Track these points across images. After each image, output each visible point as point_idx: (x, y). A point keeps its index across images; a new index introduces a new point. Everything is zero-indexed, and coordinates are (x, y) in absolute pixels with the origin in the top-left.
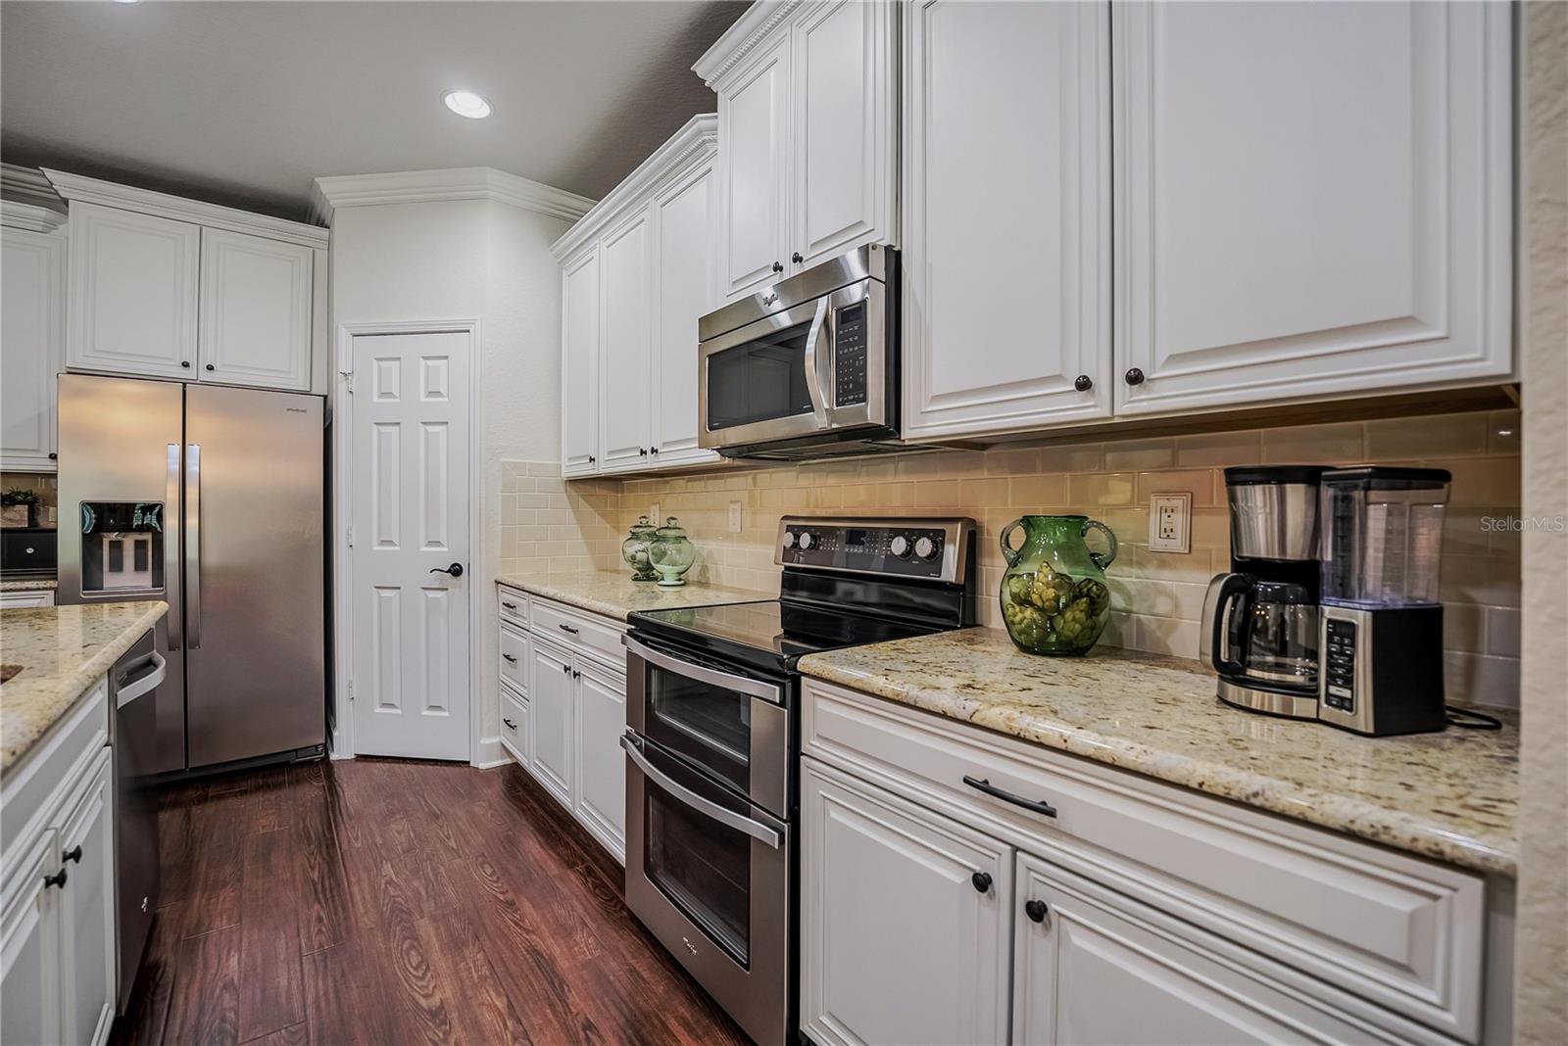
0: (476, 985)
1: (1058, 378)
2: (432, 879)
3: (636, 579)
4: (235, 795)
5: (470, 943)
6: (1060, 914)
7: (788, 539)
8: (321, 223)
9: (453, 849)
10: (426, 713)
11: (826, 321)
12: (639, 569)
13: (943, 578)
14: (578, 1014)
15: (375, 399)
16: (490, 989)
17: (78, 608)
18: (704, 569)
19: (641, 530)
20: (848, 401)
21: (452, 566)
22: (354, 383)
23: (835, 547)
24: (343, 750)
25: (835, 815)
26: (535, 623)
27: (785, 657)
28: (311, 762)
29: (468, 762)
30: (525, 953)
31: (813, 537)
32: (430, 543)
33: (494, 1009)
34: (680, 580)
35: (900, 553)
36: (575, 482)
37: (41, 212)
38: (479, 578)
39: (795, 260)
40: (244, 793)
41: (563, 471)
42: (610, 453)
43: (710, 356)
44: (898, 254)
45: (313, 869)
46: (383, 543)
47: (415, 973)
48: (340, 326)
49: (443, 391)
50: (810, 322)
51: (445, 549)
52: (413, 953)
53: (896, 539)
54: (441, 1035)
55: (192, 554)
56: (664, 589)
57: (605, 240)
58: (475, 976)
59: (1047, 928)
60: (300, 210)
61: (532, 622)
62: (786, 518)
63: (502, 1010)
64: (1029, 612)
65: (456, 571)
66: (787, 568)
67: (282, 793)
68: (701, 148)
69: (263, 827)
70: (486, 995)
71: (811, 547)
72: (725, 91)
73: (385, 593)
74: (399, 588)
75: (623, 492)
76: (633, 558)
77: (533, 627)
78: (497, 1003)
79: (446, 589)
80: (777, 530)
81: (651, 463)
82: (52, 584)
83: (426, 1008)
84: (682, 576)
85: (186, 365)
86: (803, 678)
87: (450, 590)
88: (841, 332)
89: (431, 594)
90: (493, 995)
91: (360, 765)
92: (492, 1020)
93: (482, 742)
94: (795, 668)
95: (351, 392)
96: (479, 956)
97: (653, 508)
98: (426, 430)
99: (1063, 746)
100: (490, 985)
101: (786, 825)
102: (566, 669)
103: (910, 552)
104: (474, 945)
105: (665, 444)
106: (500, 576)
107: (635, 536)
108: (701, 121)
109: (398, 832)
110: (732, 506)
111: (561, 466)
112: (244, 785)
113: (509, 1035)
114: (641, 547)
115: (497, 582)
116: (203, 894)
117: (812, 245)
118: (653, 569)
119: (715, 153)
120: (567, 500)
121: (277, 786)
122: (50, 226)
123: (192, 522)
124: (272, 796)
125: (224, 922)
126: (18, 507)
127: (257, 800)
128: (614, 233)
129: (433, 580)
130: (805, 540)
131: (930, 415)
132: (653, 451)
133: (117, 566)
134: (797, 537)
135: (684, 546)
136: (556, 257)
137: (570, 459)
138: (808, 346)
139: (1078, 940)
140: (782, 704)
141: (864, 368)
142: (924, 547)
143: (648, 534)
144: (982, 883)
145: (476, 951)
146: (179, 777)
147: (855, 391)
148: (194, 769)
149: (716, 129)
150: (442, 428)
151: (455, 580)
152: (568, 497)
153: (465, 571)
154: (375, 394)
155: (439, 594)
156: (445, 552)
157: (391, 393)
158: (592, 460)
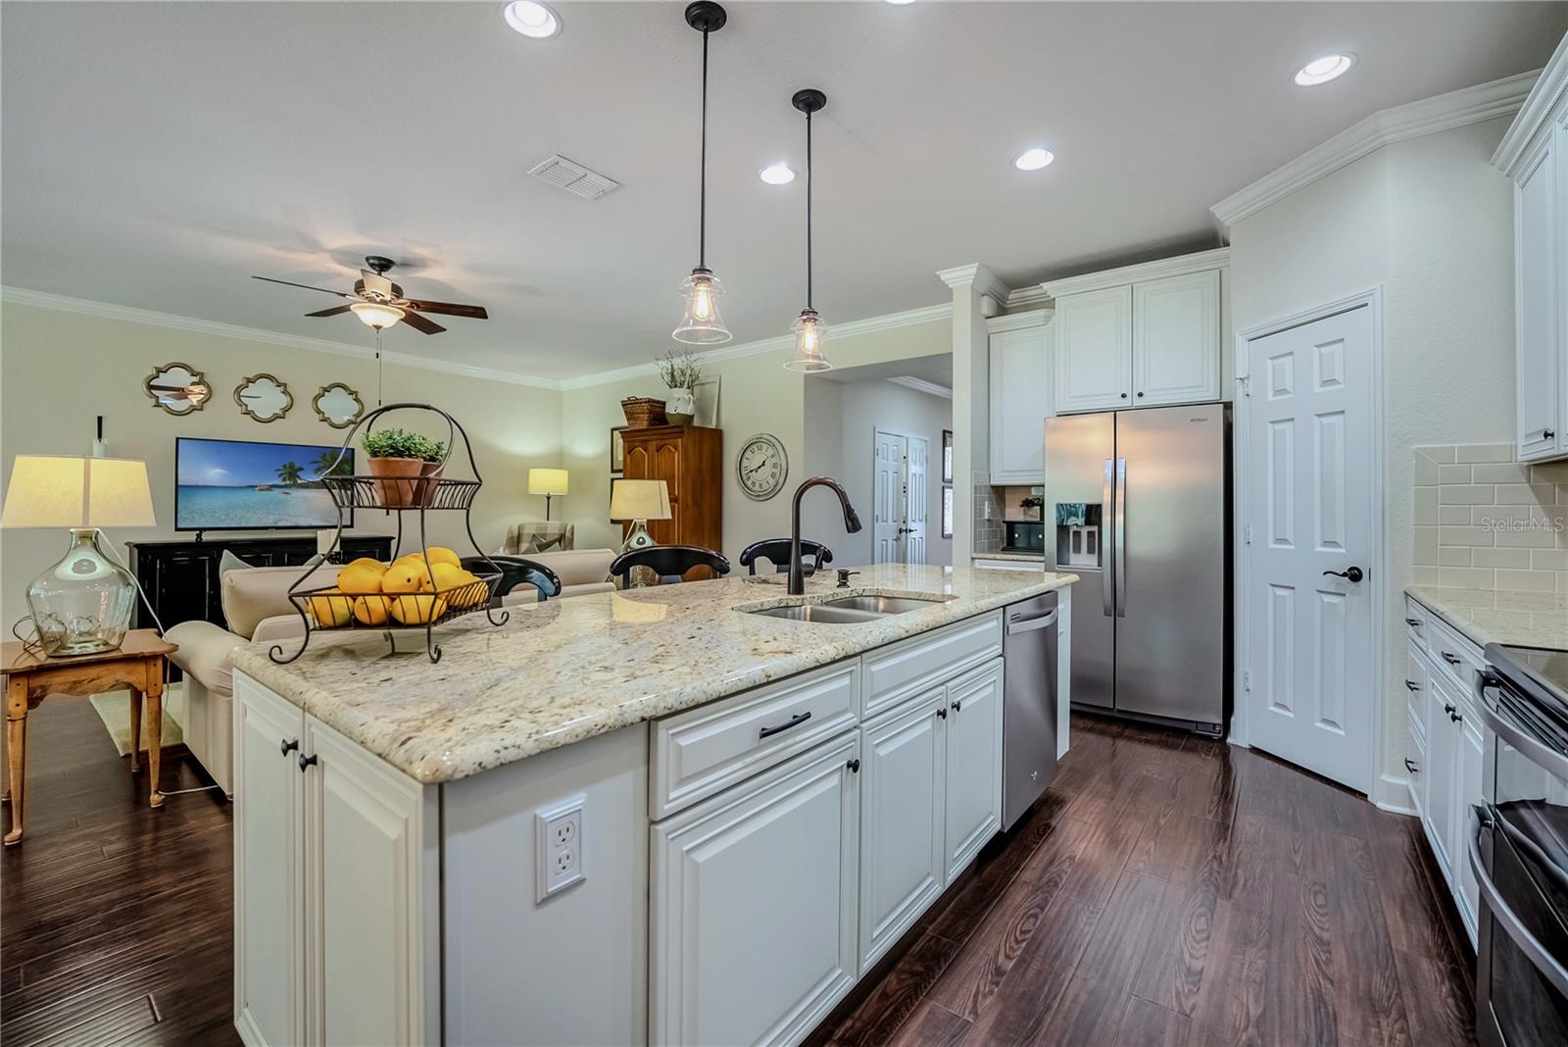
0: (1240, 980)
2: (1257, 876)
4: (1140, 741)
5: (1258, 946)
8: (1224, 244)
9: (1295, 864)
10: (1319, 725)
15: (1271, 397)
16: (1251, 992)
17: (1054, 574)
21: (1350, 570)
22: (1250, 386)
24: (1241, 736)
26: (1431, 647)
28: (1209, 738)
29: (1366, 796)
30: (1308, 991)
32: (1326, 543)
33: (1245, 1010)
37: (1041, 312)
38: (1382, 586)
40: (1147, 742)
41: (1519, 457)
45: (1165, 816)
46: (1278, 541)
47: (1195, 934)
48: (1237, 335)
49: (1339, 377)
51: (1343, 551)
52: (1203, 919)
54: (1186, 991)
55: (1119, 544)
58: (1245, 972)
61: (1429, 646)
63: (1252, 1016)
65: (1355, 575)
67: (1174, 753)
69: (1147, 771)
70: (1245, 993)
73: (1280, 592)
74: (1293, 588)
77: (1430, 651)
78: (1251, 1007)
79: (1344, 595)
82: (1042, 559)
83: (1187, 964)
85: (1124, 396)
87: (1347, 596)
89: (1327, 599)
90: (1251, 1000)
91: (1252, 755)
92: (1237, 1016)
93: (1383, 777)
95: (1248, 395)
96: (1259, 962)
98: (1321, 422)
100: (1254, 989)
102: (1448, 709)
104: (1260, 950)
106: (1411, 586)
109: (1251, 824)
111: (1516, 446)
112: (1150, 736)
115: (1404, 594)
116: (1087, 796)
120: (1530, 490)
121: (1173, 747)
122: (1048, 319)
123: (1120, 518)
124: (1165, 752)
125: (1091, 819)
126: (1035, 507)
127: (1154, 752)
129: (1327, 583)
133: (1077, 550)
136: (1502, 169)
145: (1259, 954)
146: (1105, 713)
148: (1119, 711)
150: (1339, 418)
151: (1353, 585)
152: (1533, 488)
153: (1365, 575)
154: (1270, 393)
155: (1336, 600)
156: (1342, 554)
157: (1284, 391)
158: (1546, 435)
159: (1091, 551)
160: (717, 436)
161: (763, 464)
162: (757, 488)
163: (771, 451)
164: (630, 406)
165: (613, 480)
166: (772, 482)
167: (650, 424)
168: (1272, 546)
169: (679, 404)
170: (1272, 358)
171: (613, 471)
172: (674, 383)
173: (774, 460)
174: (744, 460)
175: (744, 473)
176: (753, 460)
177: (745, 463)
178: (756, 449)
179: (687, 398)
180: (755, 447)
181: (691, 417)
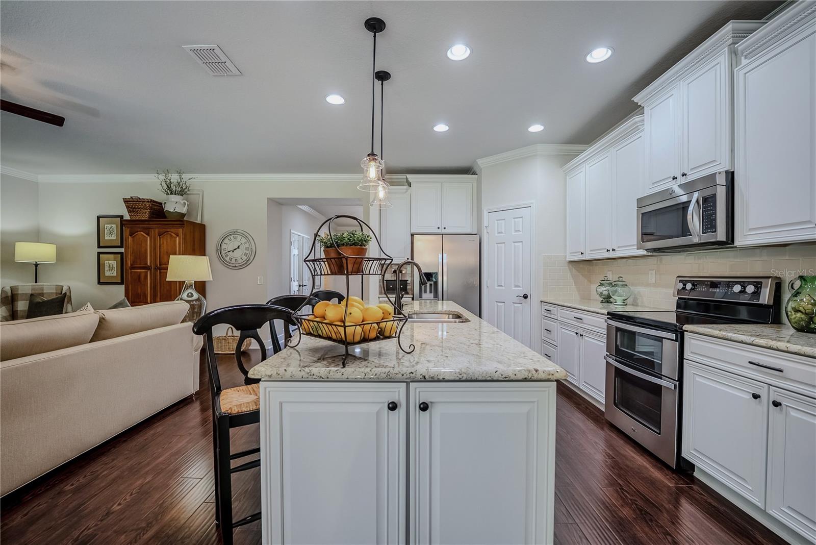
3: (602, 302)
6: (787, 406)
7: (681, 286)
8: (474, 173)
11: (697, 201)
12: (604, 298)
13: (761, 302)
15: (496, 235)
18: (635, 299)
19: (604, 282)
20: (708, 232)
21: (524, 295)
22: (489, 229)
23: (705, 289)
25: (698, 379)
26: (561, 317)
27: (678, 324)
31: (693, 285)
32: (516, 286)
34: (624, 303)
35: (738, 291)
36: (571, 262)
38: (534, 300)
39: (683, 175)
41: (567, 258)
42: (591, 251)
43: (642, 214)
44: (733, 173)
46: (499, 286)
48: (484, 209)
49: (521, 230)
50: (689, 202)
51: (522, 289)
53: (736, 285)
56: (617, 306)
57: (588, 164)
59: (781, 410)
60: (467, 171)
61: (559, 316)
62: (678, 277)
64: (799, 315)
65: (526, 297)
66: (679, 298)
68: (636, 129)
71: (692, 289)
72: (648, 106)
73: (499, 304)
74: (504, 302)
75: (592, 265)
76: (601, 293)
77: (559, 318)
80: (674, 283)
81: (612, 255)
84: (625, 301)
85: (438, 228)
86: (685, 332)
87: (523, 304)
88: (704, 206)
89: (516, 305)
94: (682, 329)
95: (487, 232)
97: (609, 272)
98: (515, 245)
99: (786, 349)
101: (677, 383)
102: (576, 334)
103: (743, 291)
105: (619, 247)
106: (543, 300)
107: (601, 284)
108: (637, 119)
110: (650, 272)
111: (566, 256)
114: (605, 289)
115: (541, 302)
117: (691, 169)
118: (611, 297)
119: (643, 130)
120: (568, 270)
122: (406, 191)
128: (593, 161)
129: (516, 300)
130: (689, 286)
131: (748, 236)
132: (613, 250)
134: (685, 285)
135: (626, 289)
136: (563, 172)
137: (571, 253)
138: (689, 209)
139: (793, 413)
140: (676, 340)
141: (715, 220)
142: (750, 289)
143: (608, 284)
144: (756, 396)
147: (711, 227)
149: (644, 120)
150: (520, 244)
151: (525, 300)
153: (529, 297)
154: (496, 233)
155: (520, 305)
156: (520, 290)
157: (502, 232)
158: (582, 253)
159: (431, 292)
160: (202, 228)
161: (239, 247)
162: (233, 261)
163: (244, 240)
164: (132, 204)
165: (99, 254)
166: (244, 258)
167: (150, 217)
168: (497, 288)
169: (174, 205)
170: (497, 220)
171: (99, 247)
172: (170, 191)
173: (247, 245)
174: (223, 244)
175: (223, 253)
176: (229, 245)
177: (224, 246)
178: (232, 238)
179: (182, 202)
180: (232, 237)
181: (184, 215)
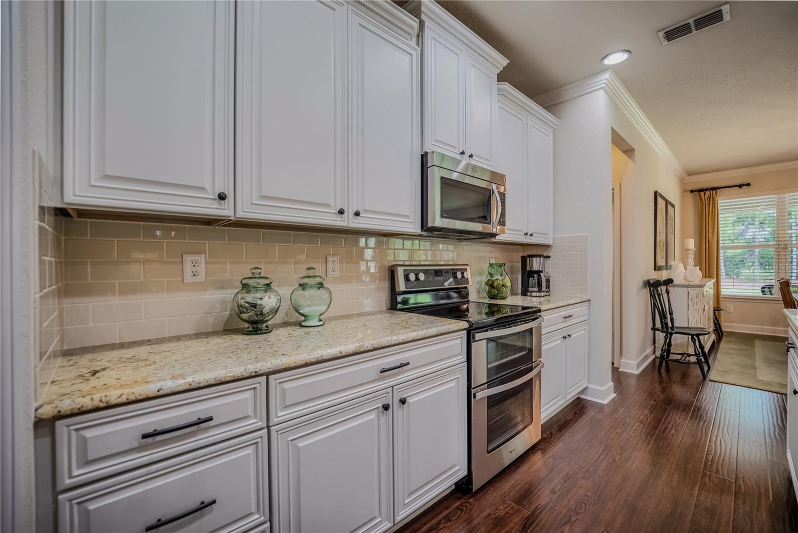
1: (520, 231)
14: (550, 498)
23: (431, 278)
39: (470, 156)
43: (441, 177)
63: (569, 526)
92: (578, 527)
113: (580, 516)
132: (356, 214)
147: (502, 222)
